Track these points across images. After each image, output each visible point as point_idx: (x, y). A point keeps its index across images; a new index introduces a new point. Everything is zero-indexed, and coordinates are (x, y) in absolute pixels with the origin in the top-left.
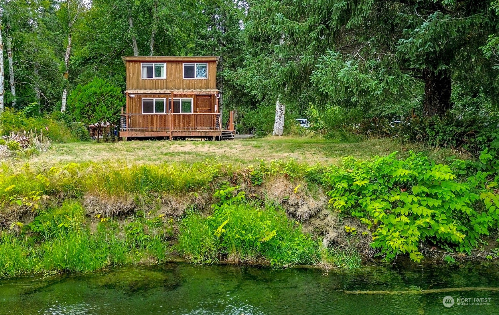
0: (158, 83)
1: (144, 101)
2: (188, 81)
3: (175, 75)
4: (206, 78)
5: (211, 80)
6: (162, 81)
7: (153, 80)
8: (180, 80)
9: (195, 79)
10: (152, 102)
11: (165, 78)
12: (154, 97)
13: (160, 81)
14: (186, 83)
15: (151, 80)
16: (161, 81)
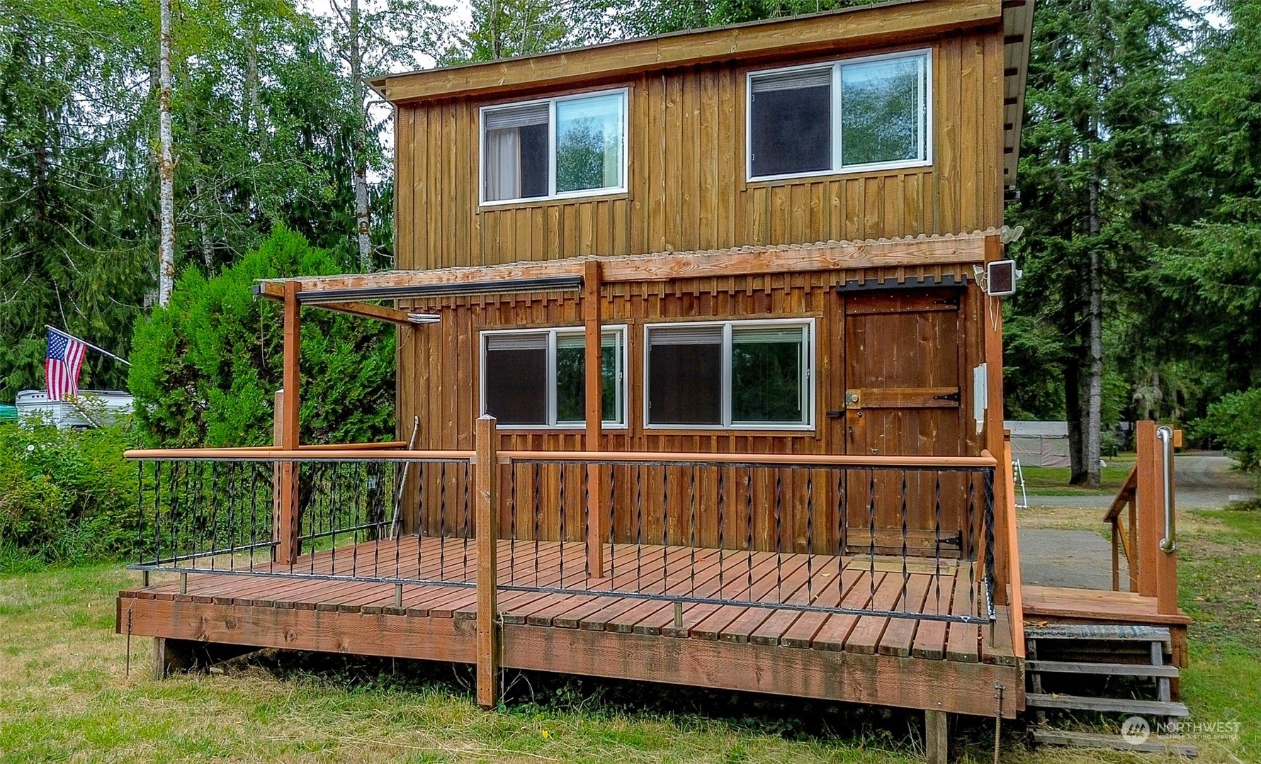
0: (578, 228)
1: (495, 347)
2: (780, 199)
3: (686, 162)
4: (918, 162)
5: (957, 175)
6: (604, 209)
7: (545, 209)
8: (723, 195)
9: (835, 180)
10: (541, 354)
11: (621, 188)
12: (551, 322)
13: (587, 212)
14: (769, 212)
15: (536, 207)
16: (596, 215)
